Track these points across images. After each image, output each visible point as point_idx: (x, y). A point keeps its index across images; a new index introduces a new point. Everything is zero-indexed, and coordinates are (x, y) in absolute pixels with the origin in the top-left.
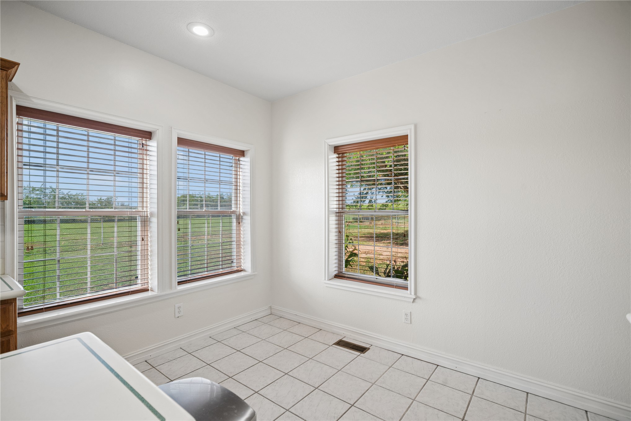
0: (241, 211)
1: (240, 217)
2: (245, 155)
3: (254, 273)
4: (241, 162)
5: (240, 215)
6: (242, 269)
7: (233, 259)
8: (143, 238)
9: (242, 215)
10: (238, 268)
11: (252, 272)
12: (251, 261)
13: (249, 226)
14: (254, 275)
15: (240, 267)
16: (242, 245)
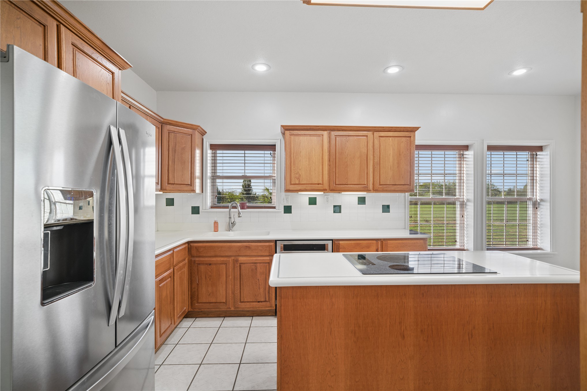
0: (538, 198)
1: (536, 203)
2: (543, 149)
3: (553, 253)
4: (538, 156)
5: (536, 201)
6: (538, 247)
7: (528, 238)
8: (462, 216)
9: (539, 202)
10: (534, 247)
11: (551, 251)
12: (551, 241)
13: (549, 211)
14: (554, 254)
15: (536, 246)
16: (539, 227)
